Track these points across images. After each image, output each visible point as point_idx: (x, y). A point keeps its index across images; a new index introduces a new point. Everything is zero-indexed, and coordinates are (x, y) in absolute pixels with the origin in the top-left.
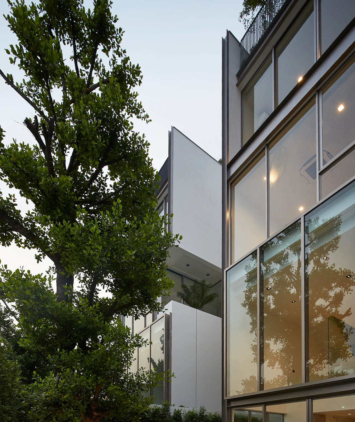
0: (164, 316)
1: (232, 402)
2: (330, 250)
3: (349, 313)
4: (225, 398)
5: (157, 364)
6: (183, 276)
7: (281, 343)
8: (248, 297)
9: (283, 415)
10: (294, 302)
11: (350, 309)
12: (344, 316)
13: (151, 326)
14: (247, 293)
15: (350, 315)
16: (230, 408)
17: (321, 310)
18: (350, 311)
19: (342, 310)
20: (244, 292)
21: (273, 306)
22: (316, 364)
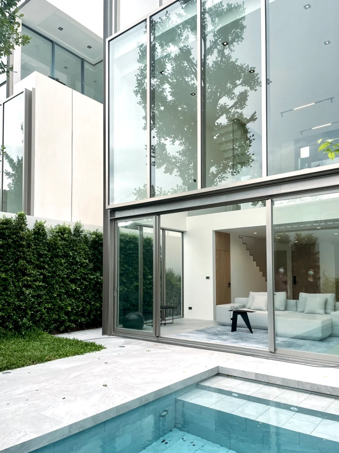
0: (23, 92)
1: (117, 212)
2: (236, 42)
3: (255, 118)
4: (108, 207)
5: (15, 161)
6: (54, 43)
7: (180, 146)
8: (140, 84)
9: (183, 233)
10: (193, 94)
11: (255, 113)
12: (249, 121)
13: (4, 104)
14: (139, 78)
15: (255, 120)
16: (114, 221)
17: (225, 110)
18: (255, 116)
19: (247, 113)
20: (136, 75)
21: (170, 98)
22: (220, 173)
